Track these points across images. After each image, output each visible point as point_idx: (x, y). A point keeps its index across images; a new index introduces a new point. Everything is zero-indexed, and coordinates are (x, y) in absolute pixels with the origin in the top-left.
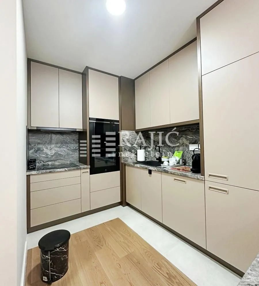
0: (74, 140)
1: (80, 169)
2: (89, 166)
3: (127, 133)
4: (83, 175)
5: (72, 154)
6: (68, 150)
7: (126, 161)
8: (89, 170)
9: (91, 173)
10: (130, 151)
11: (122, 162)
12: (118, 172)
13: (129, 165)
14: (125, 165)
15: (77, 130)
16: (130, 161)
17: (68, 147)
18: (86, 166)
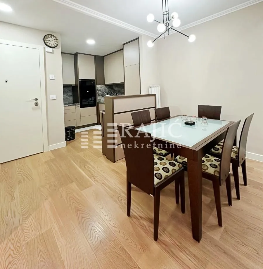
0: (70, 91)
1: (75, 105)
2: (80, 104)
3: (100, 86)
4: (77, 108)
5: (69, 98)
6: (67, 96)
7: (100, 101)
8: (79, 106)
9: (81, 107)
10: (102, 96)
11: (97, 101)
12: (95, 107)
13: (101, 103)
14: (99, 103)
15: (72, 85)
16: (102, 101)
17: (66, 94)
18: (78, 104)
